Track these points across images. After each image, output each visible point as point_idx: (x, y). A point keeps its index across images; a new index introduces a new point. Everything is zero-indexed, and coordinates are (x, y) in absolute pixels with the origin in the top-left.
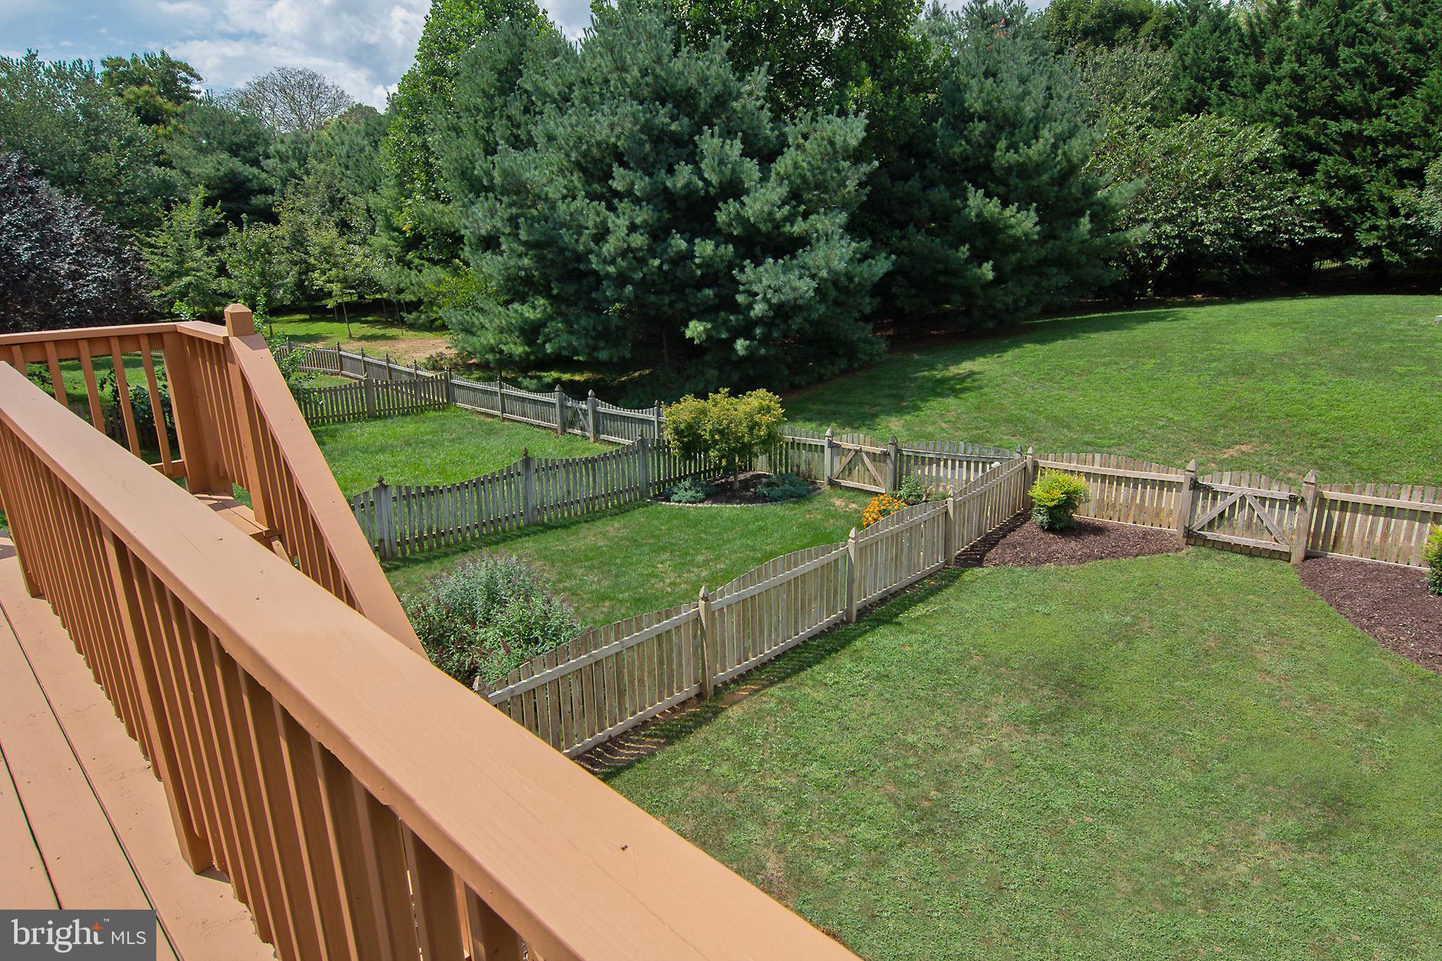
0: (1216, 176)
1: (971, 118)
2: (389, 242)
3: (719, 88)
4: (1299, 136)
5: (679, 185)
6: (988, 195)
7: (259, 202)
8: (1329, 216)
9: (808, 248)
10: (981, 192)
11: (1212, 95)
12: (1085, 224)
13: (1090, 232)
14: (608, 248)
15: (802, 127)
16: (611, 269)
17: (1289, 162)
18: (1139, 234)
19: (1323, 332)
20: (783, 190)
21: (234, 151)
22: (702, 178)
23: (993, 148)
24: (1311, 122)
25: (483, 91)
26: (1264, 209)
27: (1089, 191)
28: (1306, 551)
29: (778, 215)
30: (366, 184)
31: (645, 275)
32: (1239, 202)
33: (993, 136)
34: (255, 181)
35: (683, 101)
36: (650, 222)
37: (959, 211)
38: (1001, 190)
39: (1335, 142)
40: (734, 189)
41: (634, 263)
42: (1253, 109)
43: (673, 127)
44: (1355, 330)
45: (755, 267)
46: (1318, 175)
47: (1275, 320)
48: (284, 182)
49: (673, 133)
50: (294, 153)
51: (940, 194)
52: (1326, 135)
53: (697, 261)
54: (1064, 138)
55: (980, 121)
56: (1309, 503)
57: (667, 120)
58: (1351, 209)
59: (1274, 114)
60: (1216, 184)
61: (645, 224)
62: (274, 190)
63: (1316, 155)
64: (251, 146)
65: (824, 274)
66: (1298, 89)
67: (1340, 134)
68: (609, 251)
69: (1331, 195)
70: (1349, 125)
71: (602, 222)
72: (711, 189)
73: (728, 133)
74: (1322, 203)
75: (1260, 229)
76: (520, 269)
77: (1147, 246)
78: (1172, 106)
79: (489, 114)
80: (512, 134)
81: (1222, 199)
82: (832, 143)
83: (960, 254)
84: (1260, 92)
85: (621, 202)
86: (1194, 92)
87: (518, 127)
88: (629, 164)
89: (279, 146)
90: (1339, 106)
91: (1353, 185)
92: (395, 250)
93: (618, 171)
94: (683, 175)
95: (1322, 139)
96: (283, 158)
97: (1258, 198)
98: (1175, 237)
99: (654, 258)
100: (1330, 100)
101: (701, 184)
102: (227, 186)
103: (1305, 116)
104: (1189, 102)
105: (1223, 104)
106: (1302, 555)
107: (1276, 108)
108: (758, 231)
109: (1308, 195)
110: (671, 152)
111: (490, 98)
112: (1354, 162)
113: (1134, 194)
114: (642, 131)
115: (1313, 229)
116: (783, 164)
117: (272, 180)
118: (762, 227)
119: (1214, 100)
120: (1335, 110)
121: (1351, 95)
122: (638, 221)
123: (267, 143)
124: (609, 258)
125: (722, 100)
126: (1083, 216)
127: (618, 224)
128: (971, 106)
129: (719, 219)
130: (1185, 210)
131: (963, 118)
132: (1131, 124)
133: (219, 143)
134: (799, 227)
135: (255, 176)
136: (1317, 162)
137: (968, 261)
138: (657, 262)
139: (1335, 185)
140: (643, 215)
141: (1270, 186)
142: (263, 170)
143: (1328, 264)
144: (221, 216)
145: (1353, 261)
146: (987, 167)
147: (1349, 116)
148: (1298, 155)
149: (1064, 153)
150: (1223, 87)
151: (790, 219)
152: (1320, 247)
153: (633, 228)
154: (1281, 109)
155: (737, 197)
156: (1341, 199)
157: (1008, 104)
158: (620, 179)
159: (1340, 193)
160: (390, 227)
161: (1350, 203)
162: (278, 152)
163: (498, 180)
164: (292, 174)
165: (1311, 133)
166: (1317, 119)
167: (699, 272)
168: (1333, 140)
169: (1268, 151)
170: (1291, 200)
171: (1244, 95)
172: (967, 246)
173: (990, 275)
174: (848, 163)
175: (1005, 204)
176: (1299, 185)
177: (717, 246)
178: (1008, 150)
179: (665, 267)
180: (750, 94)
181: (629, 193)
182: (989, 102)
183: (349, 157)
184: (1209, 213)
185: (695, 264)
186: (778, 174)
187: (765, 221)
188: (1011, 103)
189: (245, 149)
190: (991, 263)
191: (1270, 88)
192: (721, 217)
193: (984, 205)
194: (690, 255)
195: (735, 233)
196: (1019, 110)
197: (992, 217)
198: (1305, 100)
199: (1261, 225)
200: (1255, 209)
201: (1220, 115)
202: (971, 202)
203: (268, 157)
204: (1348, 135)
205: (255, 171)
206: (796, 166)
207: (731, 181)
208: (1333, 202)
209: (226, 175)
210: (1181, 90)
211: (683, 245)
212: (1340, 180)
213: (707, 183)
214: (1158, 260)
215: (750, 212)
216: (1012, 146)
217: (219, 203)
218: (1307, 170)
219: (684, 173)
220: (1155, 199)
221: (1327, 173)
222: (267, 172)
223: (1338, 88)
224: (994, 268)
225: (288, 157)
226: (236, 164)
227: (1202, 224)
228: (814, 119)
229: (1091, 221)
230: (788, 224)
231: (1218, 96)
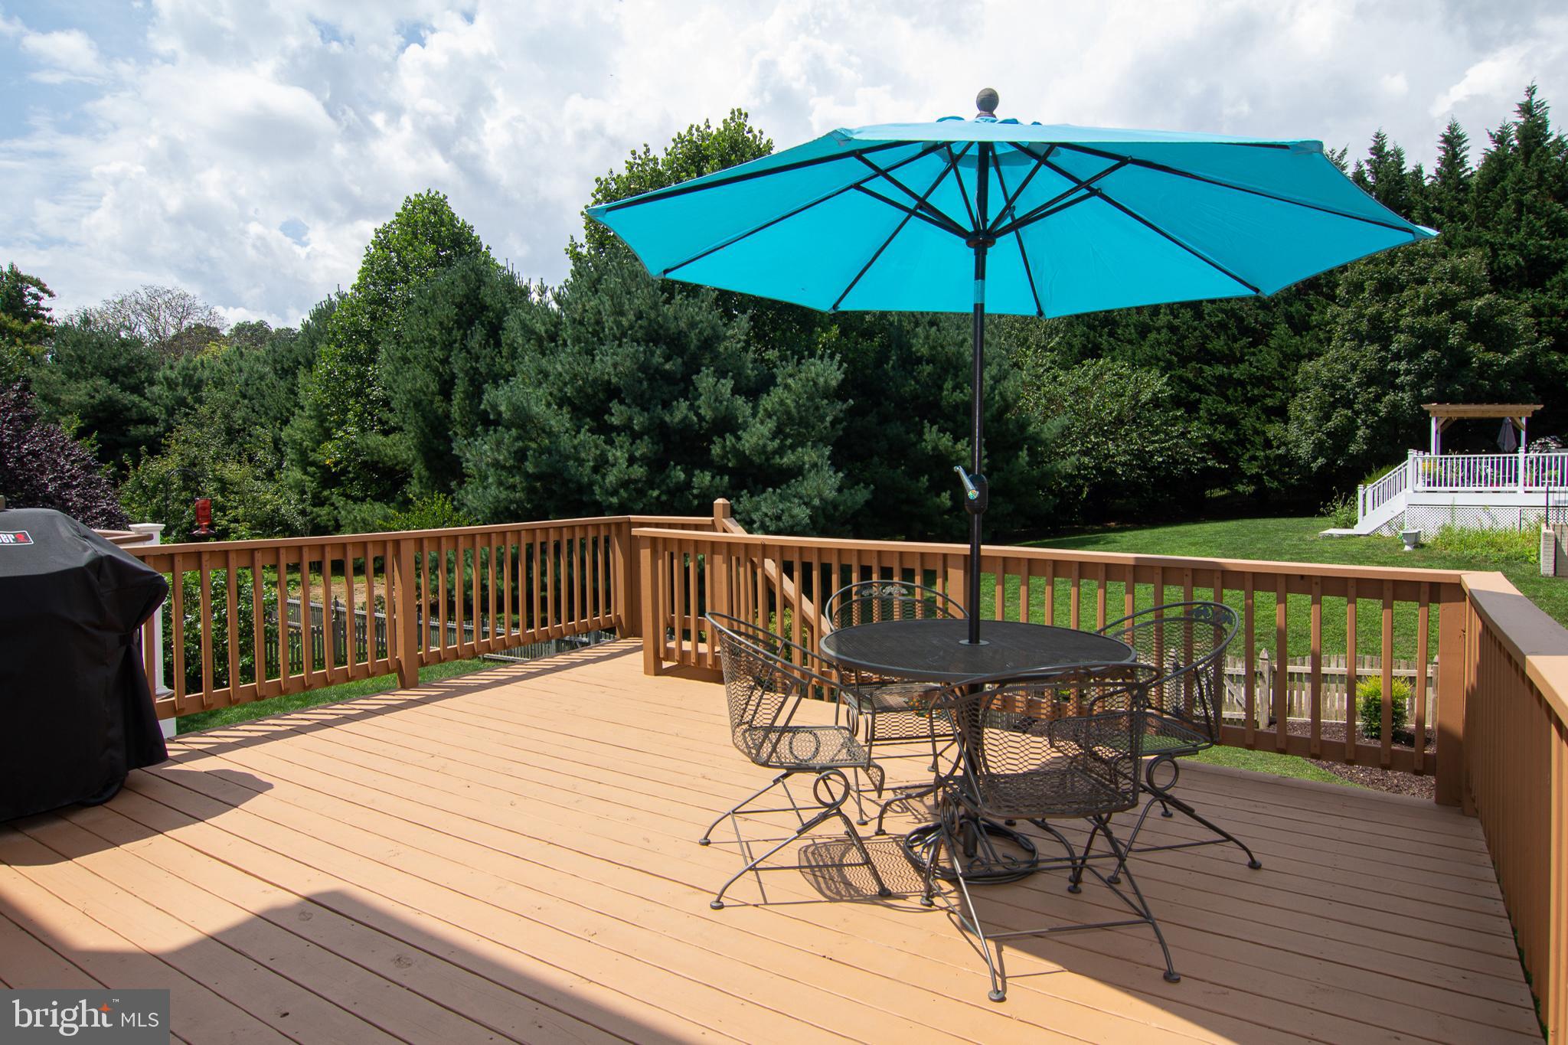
0: (1119, 414)
1: (919, 360)
2: (304, 477)
3: (708, 332)
4: (1181, 378)
5: (676, 420)
6: (942, 430)
7: (138, 433)
8: (1214, 447)
9: (800, 478)
10: (935, 428)
11: (1104, 341)
12: (1024, 455)
13: (1028, 463)
14: (611, 479)
15: (790, 369)
16: (614, 500)
17: (1177, 402)
18: (1067, 465)
19: (1234, 549)
20: (771, 424)
21: (113, 375)
22: (697, 414)
23: (941, 388)
24: (1189, 366)
25: (441, 324)
26: (1161, 441)
27: (1023, 426)
28: (1270, 718)
29: (770, 448)
30: (271, 414)
31: (645, 505)
32: (1141, 435)
33: (940, 377)
34: (134, 410)
35: (675, 343)
36: (649, 455)
37: (914, 444)
38: (950, 425)
39: (1212, 384)
40: (727, 424)
41: (634, 494)
42: (1140, 355)
43: (667, 367)
44: (1259, 546)
45: (751, 497)
46: (1201, 413)
47: (1192, 540)
48: (171, 412)
49: (666, 371)
50: (184, 380)
51: (895, 429)
52: (1203, 377)
53: (695, 491)
54: (997, 380)
55: (928, 364)
56: (1266, 675)
57: (661, 360)
58: (1230, 442)
59: (1158, 359)
60: (1119, 421)
61: (644, 457)
62: (157, 420)
63: (1197, 395)
64: (129, 371)
65: (816, 502)
66: (1175, 338)
67: (1214, 377)
68: (611, 482)
69: (1215, 430)
70: (1220, 370)
71: (601, 455)
72: (704, 424)
73: (721, 374)
74: (1208, 436)
75: (1161, 459)
76: (511, 502)
77: (1070, 477)
78: (1071, 350)
79: (448, 346)
80: (472, 367)
81: (1127, 435)
82: (815, 384)
83: (920, 485)
84: (1144, 340)
85: (619, 435)
86: (1088, 338)
87: (477, 360)
88: (624, 399)
89: (168, 372)
90: (1208, 352)
91: (1231, 422)
92: (311, 485)
93: (615, 406)
94: (681, 410)
95: (1200, 381)
96: (171, 384)
97: (1156, 433)
98: (1092, 468)
99: (653, 489)
100: (1202, 347)
101: (695, 419)
102: (100, 415)
103: (1184, 361)
104: (1084, 346)
105: (1114, 349)
106: (1267, 721)
107: (1159, 354)
108: (751, 462)
109: (1195, 431)
110: (665, 389)
111: (450, 331)
112: (1229, 401)
113: (1060, 430)
114: (639, 369)
115: (1203, 459)
116: (767, 402)
117: (155, 410)
118: (756, 459)
119: (1105, 345)
120: (1208, 357)
121: (1218, 344)
122: (637, 454)
123: (152, 368)
124: (610, 489)
125: (709, 343)
126: (1021, 450)
127: (618, 455)
128: (918, 351)
129: (713, 452)
130: (1097, 444)
131: (910, 361)
132: (1041, 366)
133: (95, 367)
134: (788, 459)
135: (134, 404)
136: (1199, 401)
137: (928, 490)
138: (656, 493)
139: (1216, 421)
140: (642, 449)
141: (1165, 423)
142: (145, 398)
143: (1218, 493)
144: (96, 448)
145: (1241, 488)
146: (936, 405)
147: (1219, 361)
148: (1183, 395)
149: (1000, 394)
150: (1111, 334)
151: (780, 451)
152: (1211, 477)
153: (632, 460)
154: (1164, 355)
155: (734, 432)
156: (1223, 433)
157: (951, 349)
158: (617, 414)
159: (1222, 428)
160: (304, 462)
161: (1231, 436)
162: (166, 378)
163: (506, 415)
164: (182, 402)
165: (1191, 376)
166: (1194, 364)
167: (696, 502)
168: (1209, 382)
169: (1160, 391)
170: (1183, 435)
171: (1130, 342)
172: (926, 477)
173: (949, 503)
174: (825, 402)
175: (956, 440)
176: (1187, 422)
177: (713, 477)
178: (954, 389)
179: (664, 498)
180: (733, 337)
181: (626, 428)
182: (932, 348)
183: (247, 385)
184: (1118, 446)
185: (693, 495)
186: (766, 410)
187: (760, 454)
188: (953, 349)
189: (125, 376)
190: (949, 492)
191: (1152, 336)
192: (716, 450)
193: (939, 439)
194: (688, 485)
195: (730, 465)
196: (961, 355)
197: (946, 450)
198: (1182, 348)
199: (1161, 456)
200: (1154, 442)
201: (1114, 360)
202: (927, 437)
203: (152, 383)
204: (1221, 377)
205: (136, 398)
206: (782, 402)
207: (725, 417)
208: (1217, 436)
209: (101, 403)
210: (1076, 336)
211: (681, 475)
212: (1219, 416)
213: (701, 418)
214: (1080, 489)
215: (747, 445)
216: (957, 387)
217: (95, 434)
218: (1192, 408)
219: (682, 409)
220: (1070, 434)
221: (1208, 411)
222: (149, 400)
223: (1206, 337)
224: (952, 498)
225: (177, 385)
226: (114, 391)
227: (1113, 456)
228: (799, 363)
229: (1028, 455)
230: (777, 456)
231: (1108, 342)
